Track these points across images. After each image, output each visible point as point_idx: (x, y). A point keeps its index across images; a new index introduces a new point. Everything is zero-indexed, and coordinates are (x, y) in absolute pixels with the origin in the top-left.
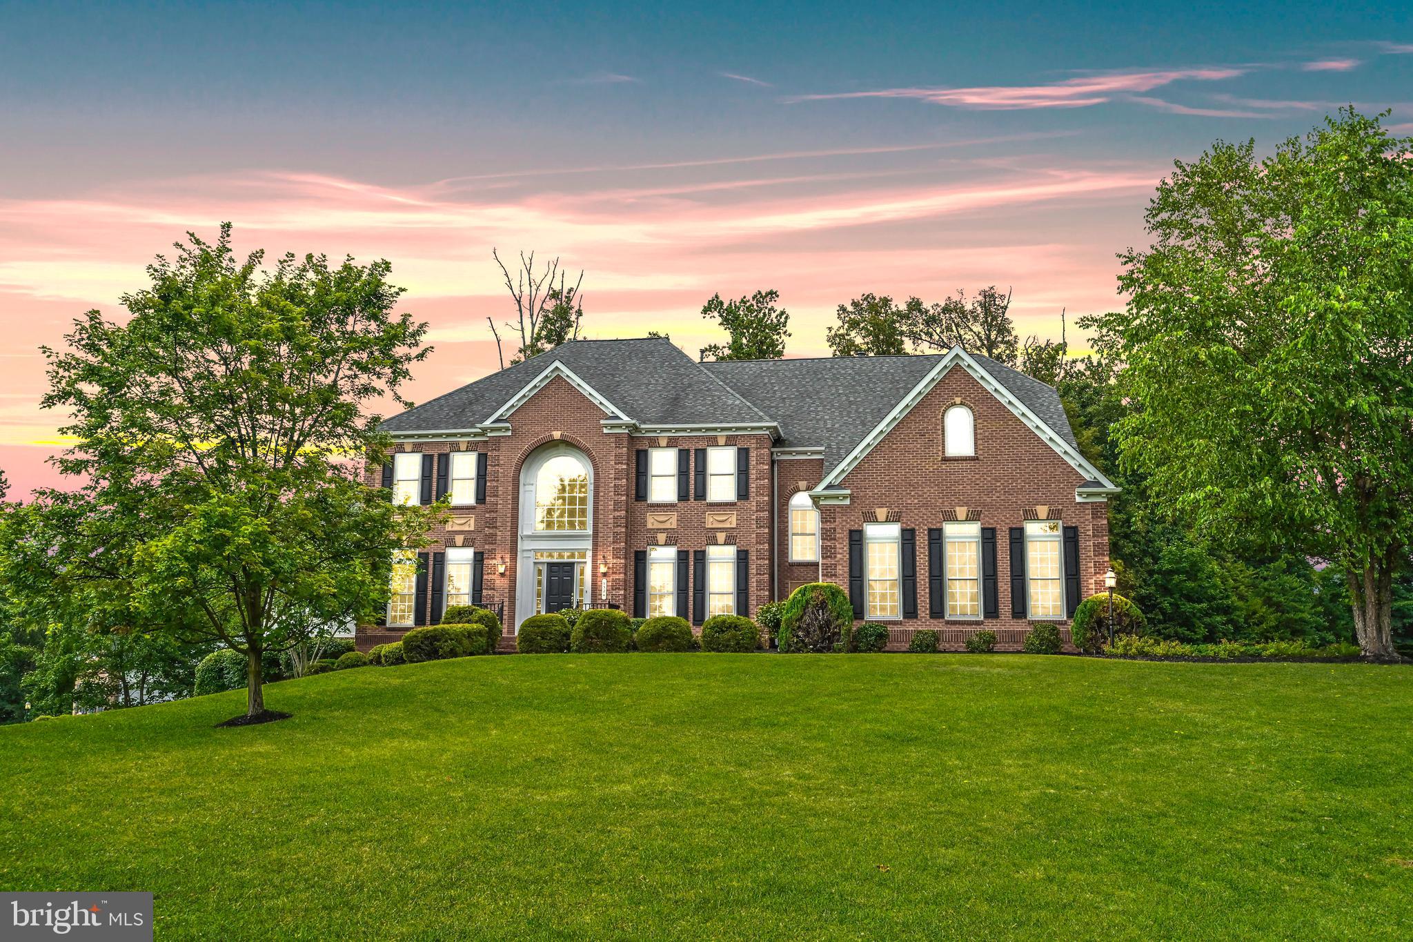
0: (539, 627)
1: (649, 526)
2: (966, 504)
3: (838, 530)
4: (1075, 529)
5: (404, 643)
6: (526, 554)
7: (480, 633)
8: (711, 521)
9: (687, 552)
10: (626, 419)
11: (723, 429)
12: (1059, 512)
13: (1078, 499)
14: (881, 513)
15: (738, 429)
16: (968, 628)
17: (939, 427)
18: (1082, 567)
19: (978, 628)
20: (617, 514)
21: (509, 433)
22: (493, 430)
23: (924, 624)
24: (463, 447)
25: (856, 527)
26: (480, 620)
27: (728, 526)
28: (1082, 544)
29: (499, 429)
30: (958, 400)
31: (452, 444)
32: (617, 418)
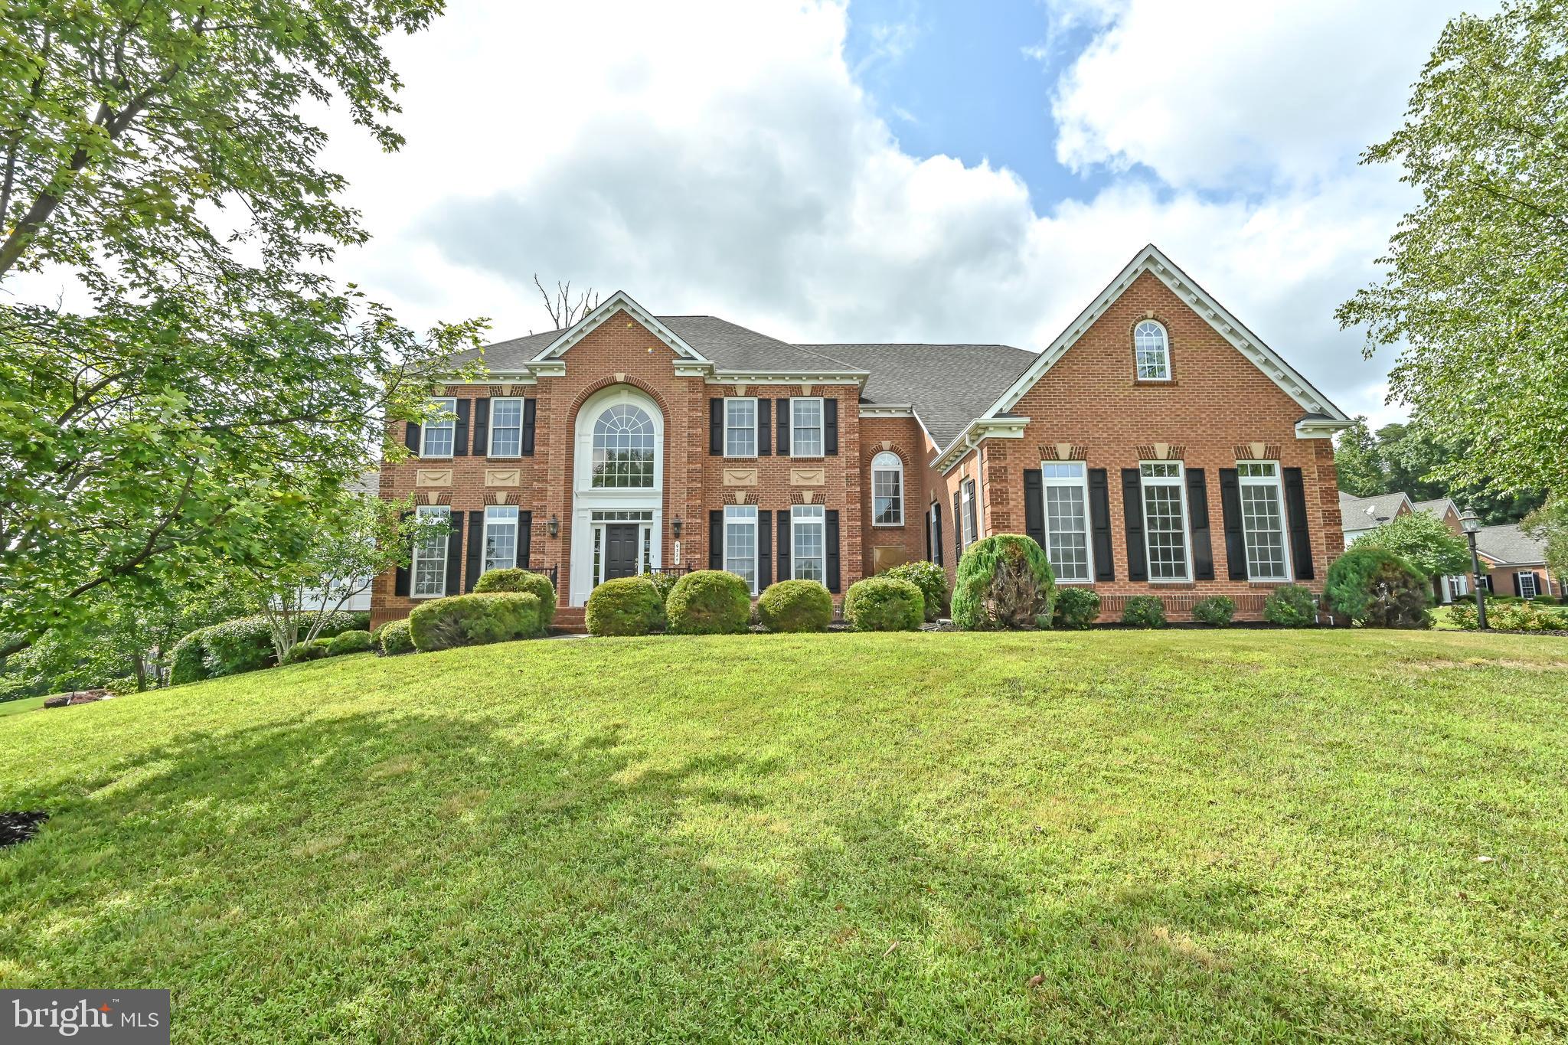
0: (619, 596)
1: (726, 483)
2: (1167, 440)
3: (1010, 470)
4: (1298, 470)
5: (414, 621)
6: (582, 514)
7: (530, 605)
8: (796, 478)
9: (770, 512)
10: (701, 359)
11: (809, 377)
12: (1278, 449)
13: (1299, 435)
14: (1064, 449)
15: (827, 377)
16: (1178, 594)
17: (1129, 345)
18: (1309, 518)
19: (1190, 593)
20: (692, 467)
21: (563, 373)
22: (543, 368)
23: (1123, 587)
24: (507, 392)
25: (1032, 466)
26: (530, 588)
27: (816, 484)
28: (1307, 490)
29: (551, 368)
30: (1150, 313)
31: (492, 387)
32: (692, 358)
